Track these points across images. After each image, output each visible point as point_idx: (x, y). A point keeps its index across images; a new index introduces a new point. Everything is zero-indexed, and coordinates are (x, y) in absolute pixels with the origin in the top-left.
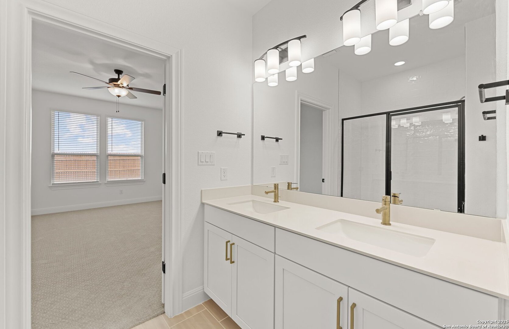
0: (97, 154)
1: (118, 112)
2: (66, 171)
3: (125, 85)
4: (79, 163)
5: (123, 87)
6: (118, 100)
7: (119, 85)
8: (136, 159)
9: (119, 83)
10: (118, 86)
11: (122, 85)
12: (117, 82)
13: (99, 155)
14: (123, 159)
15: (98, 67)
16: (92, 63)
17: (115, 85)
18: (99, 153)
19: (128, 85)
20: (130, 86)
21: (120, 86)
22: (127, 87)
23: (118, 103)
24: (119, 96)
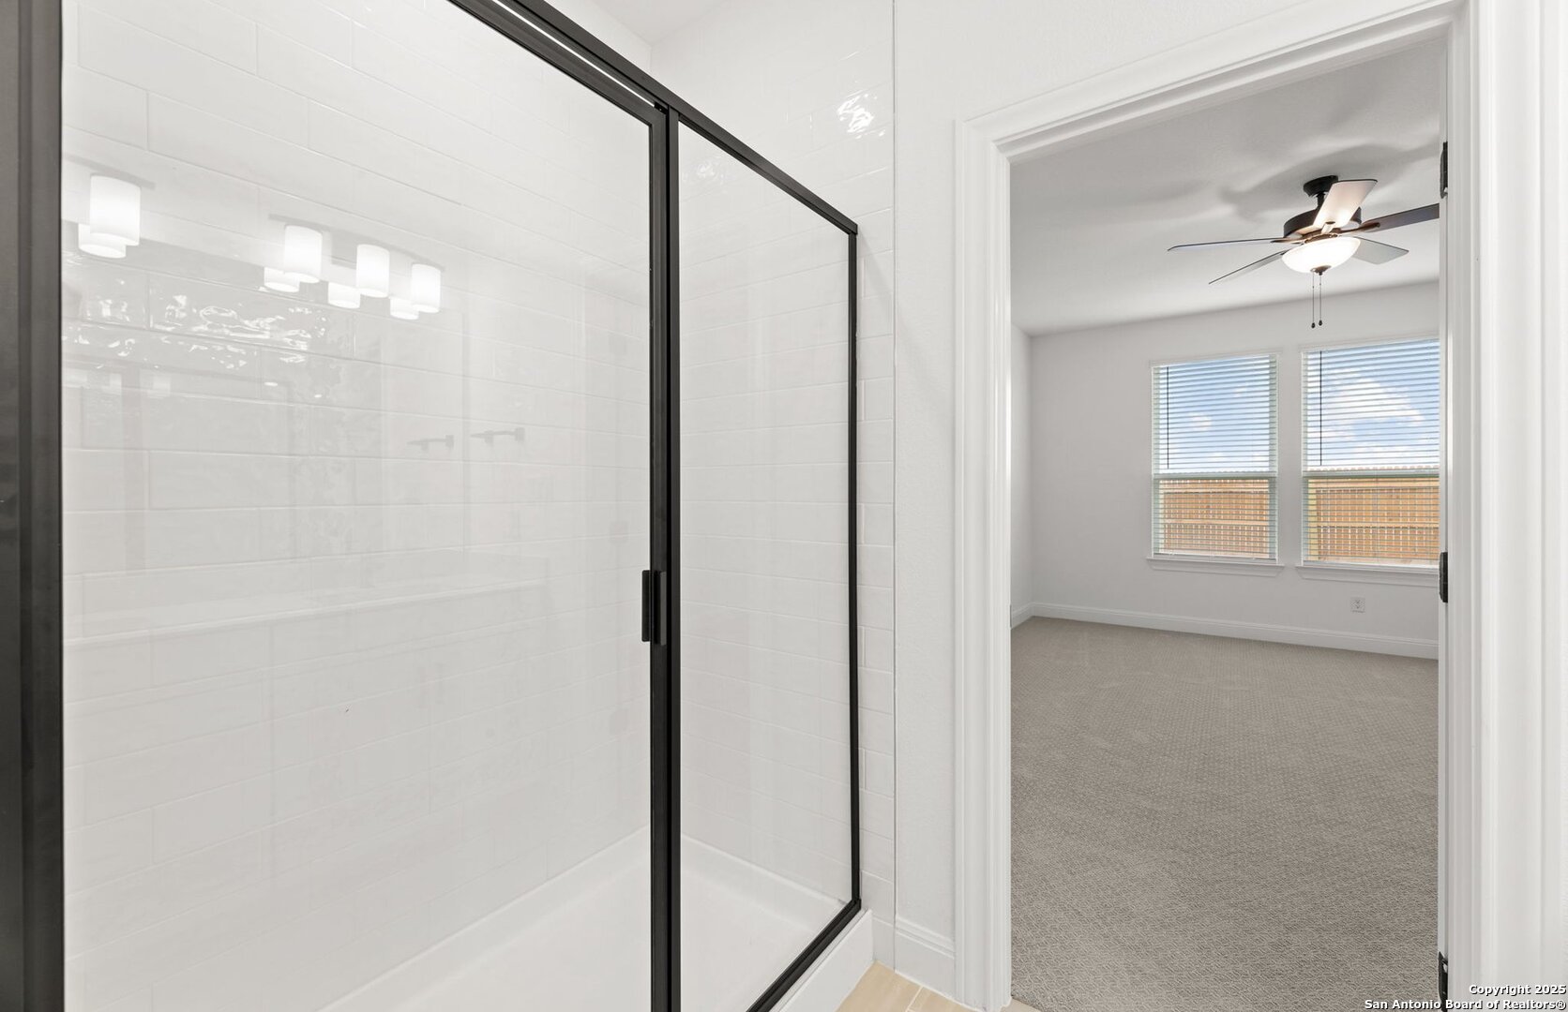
0: (1272, 475)
1: (1317, 324)
2: (1206, 521)
3: (1343, 219)
4: (1240, 501)
5: (1338, 231)
6: (1317, 285)
7: (1320, 231)
8: (1426, 488)
9: (1319, 222)
10: (1318, 235)
11: (1332, 226)
12: (1311, 223)
13: (1276, 475)
14: (1390, 489)
15: (1246, 201)
16: (1228, 196)
17: (1305, 236)
18: (1276, 469)
19: (1356, 217)
20: (1365, 218)
21: (1324, 232)
22: (1356, 225)
23: (1317, 299)
24: (1320, 270)
